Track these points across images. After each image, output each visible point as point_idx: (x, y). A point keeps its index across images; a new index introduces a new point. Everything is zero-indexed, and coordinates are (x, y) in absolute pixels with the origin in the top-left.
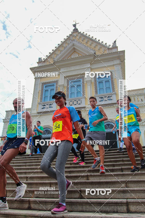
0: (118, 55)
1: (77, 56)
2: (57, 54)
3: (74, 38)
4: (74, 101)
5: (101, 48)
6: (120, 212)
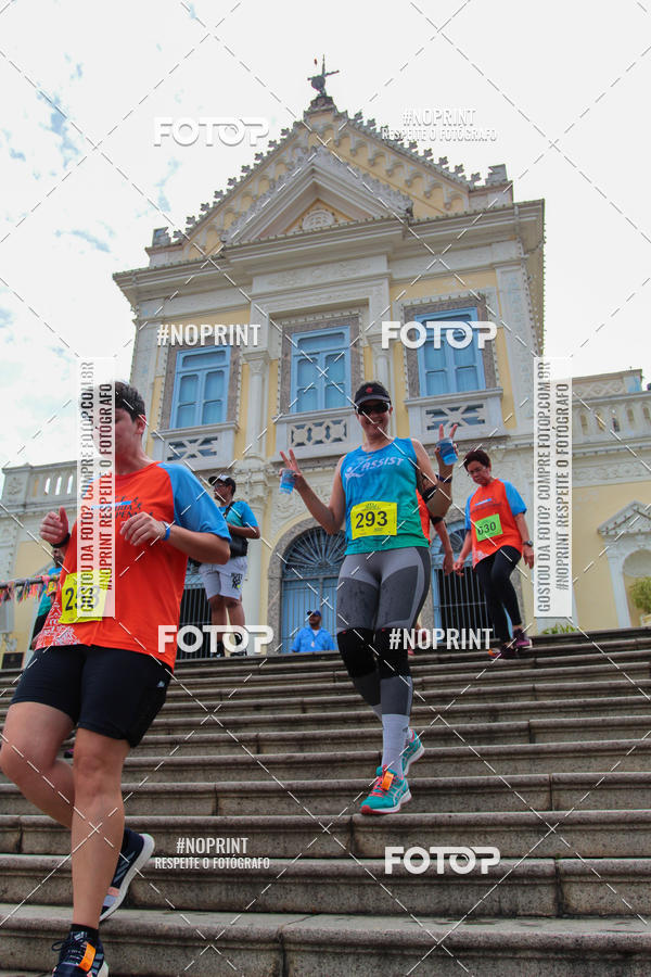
0: (513, 222)
1: (330, 221)
2: (238, 213)
3: (313, 140)
4: (313, 427)
5: (436, 186)
6: (525, 916)
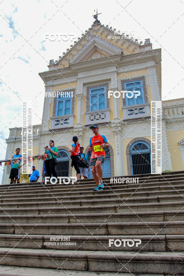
0: (152, 55)
1: (100, 56)
2: (73, 55)
3: (95, 33)
4: (96, 115)
5: (130, 45)
6: (156, 251)
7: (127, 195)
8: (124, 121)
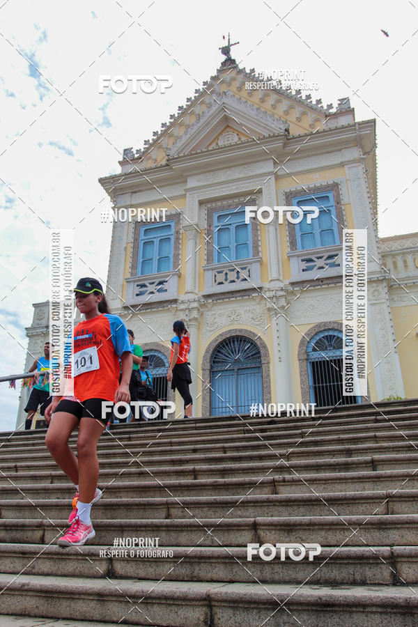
0: (355, 134)
1: (236, 139)
2: (177, 137)
3: (224, 88)
4: (228, 272)
5: (304, 114)
6: (371, 584)
7: (302, 453)
8: (293, 284)
